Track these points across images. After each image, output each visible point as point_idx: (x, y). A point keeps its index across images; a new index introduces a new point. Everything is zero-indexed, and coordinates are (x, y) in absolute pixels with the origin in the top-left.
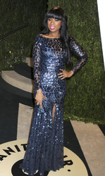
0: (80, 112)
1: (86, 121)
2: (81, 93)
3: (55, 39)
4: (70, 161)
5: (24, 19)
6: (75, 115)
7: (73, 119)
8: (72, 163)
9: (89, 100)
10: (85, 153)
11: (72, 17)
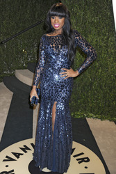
0: (96, 110)
1: (102, 119)
2: (96, 90)
3: (56, 37)
4: (87, 158)
5: (36, 17)
6: (91, 112)
7: (88, 116)
8: (88, 160)
9: (105, 97)
10: (102, 151)
11: (86, 13)
